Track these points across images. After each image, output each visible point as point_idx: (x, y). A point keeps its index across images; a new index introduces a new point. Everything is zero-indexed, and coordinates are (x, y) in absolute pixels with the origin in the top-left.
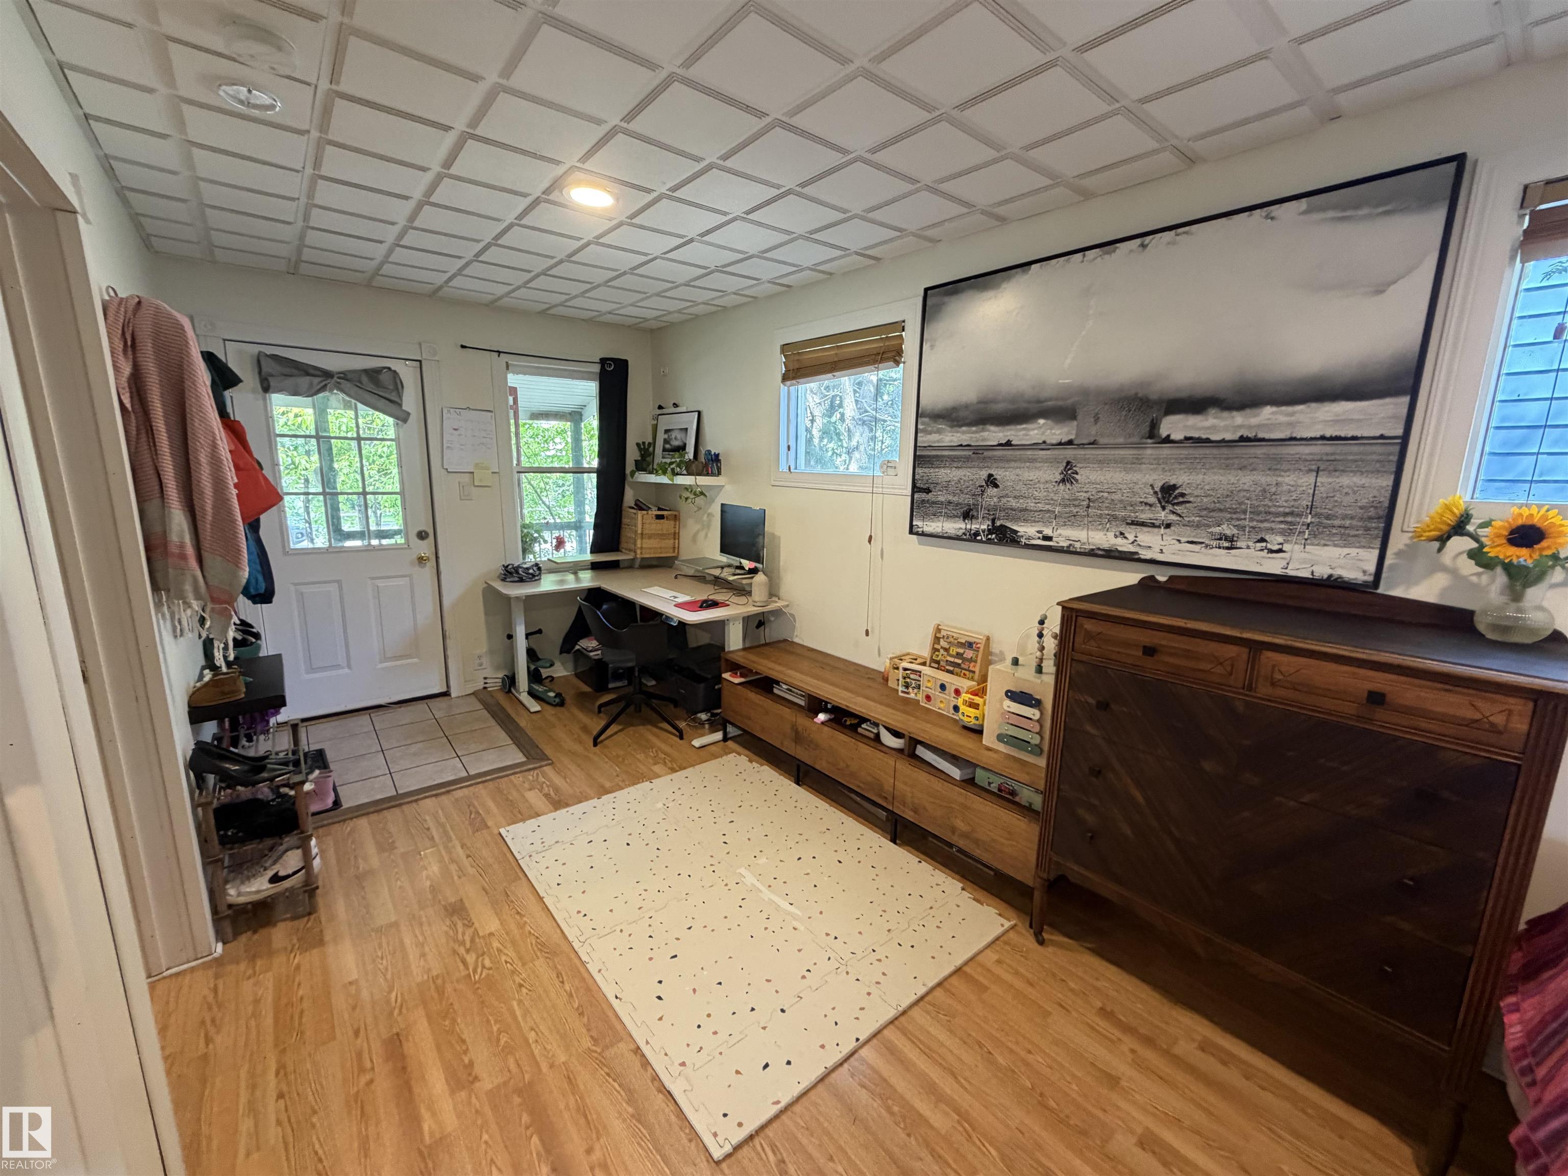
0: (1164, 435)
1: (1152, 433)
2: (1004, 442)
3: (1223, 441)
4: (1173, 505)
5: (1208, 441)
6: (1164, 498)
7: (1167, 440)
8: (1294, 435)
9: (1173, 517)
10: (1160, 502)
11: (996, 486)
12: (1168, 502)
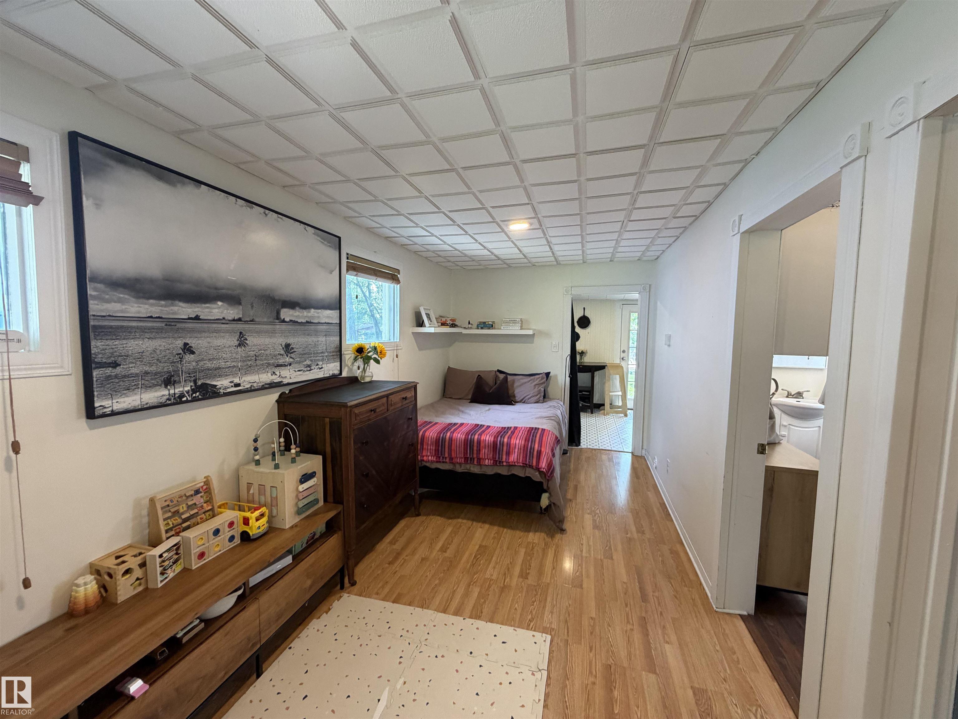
0: (282, 318)
1: (278, 317)
2: (193, 316)
3: (302, 322)
4: (291, 353)
5: (297, 322)
6: (286, 350)
7: (284, 321)
8: (320, 322)
9: (291, 360)
10: (286, 353)
11: (193, 353)
12: (288, 352)
